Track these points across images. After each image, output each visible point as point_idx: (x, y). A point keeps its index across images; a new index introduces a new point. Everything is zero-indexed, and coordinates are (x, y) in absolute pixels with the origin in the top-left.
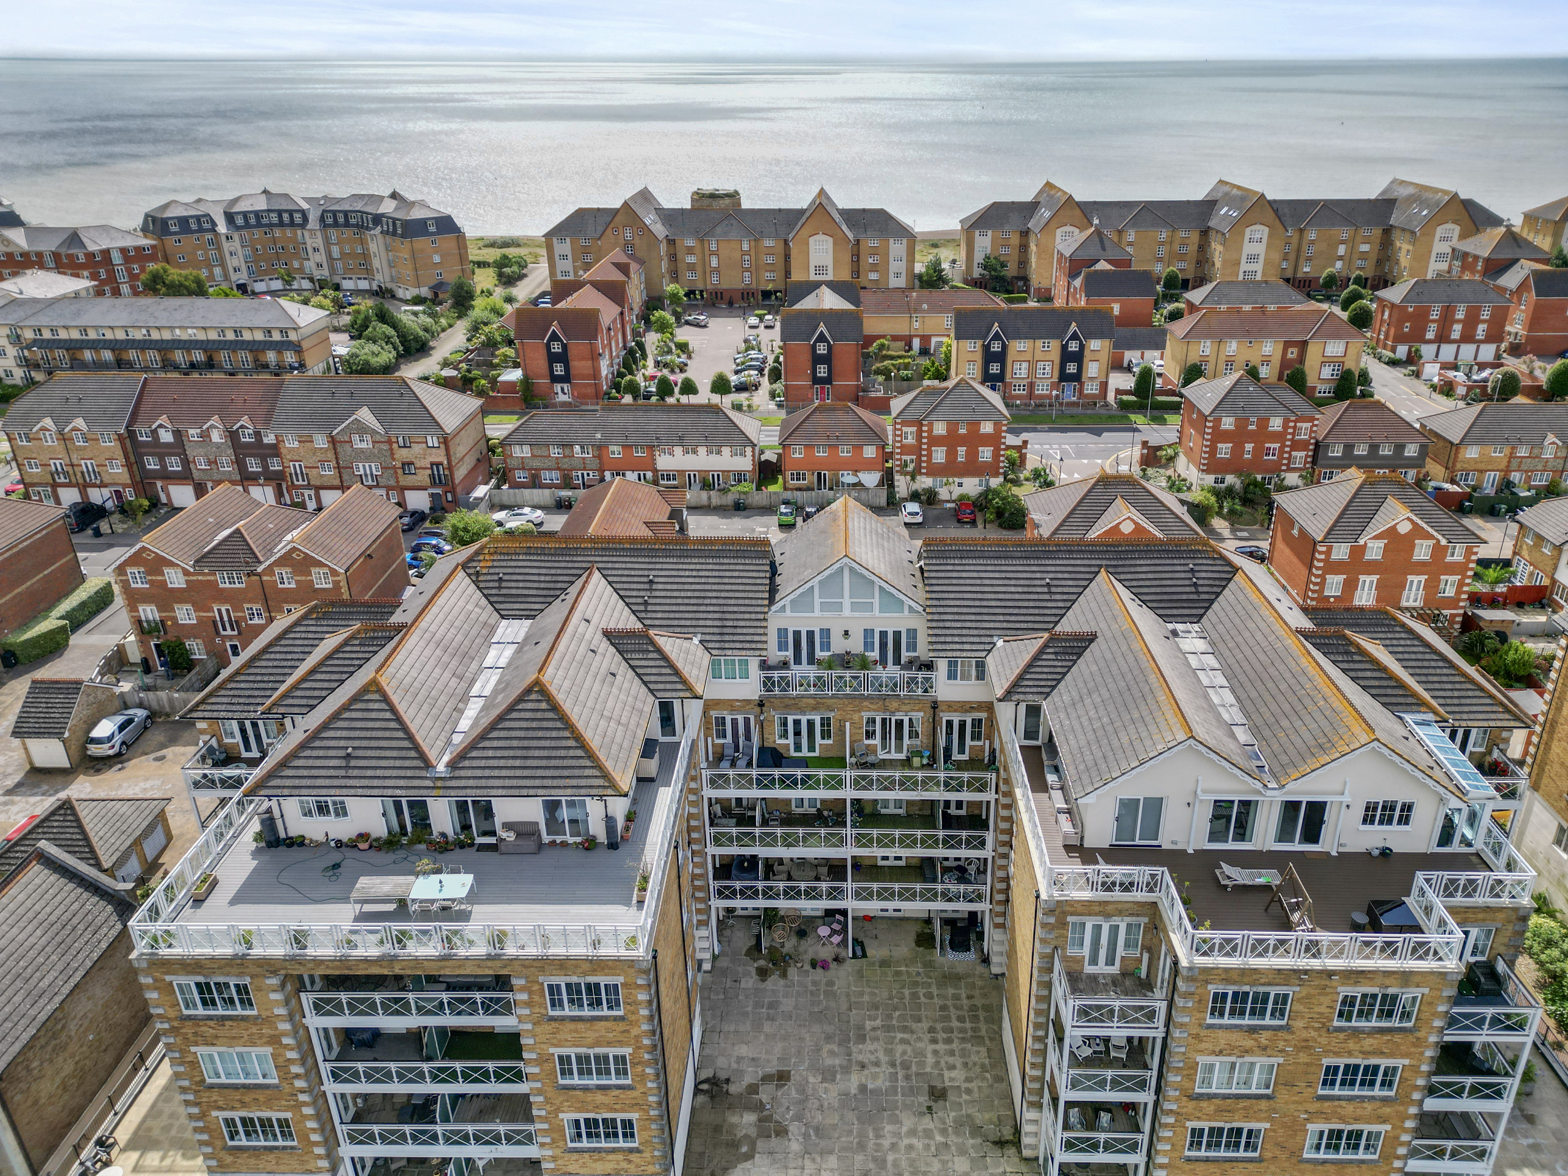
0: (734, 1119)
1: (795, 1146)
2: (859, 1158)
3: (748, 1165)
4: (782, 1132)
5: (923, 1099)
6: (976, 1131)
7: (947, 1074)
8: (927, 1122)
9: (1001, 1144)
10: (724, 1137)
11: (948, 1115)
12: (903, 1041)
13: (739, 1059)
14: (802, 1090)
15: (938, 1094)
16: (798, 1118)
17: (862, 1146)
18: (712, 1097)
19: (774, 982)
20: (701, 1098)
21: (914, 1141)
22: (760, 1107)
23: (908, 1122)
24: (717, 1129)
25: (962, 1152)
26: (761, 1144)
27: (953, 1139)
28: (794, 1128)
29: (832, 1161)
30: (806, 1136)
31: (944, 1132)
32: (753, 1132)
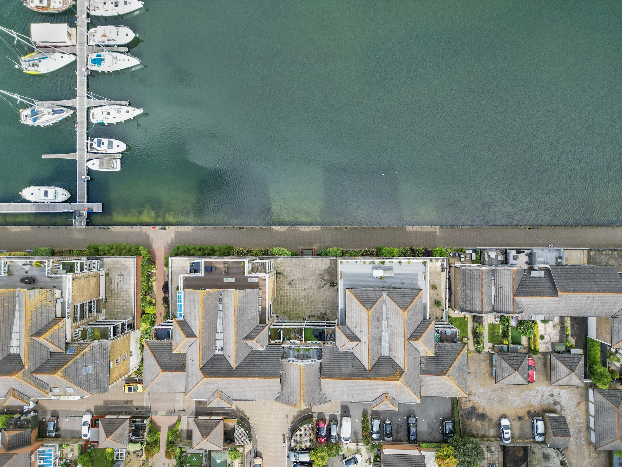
0: (329, 278)
1: (317, 272)
2: (306, 270)
3: (325, 269)
4: (320, 275)
5: (293, 282)
6: (284, 276)
7: (288, 288)
8: (293, 277)
9: (280, 273)
10: (330, 274)
11: (289, 279)
12: (296, 296)
13: (329, 291)
14: (316, 284)
15: (290, 284)
16: (317, 278)
17: (305, 272)
18: (333, 282)
19: (323, 311)
20: (335, 282)
21: (296, 273)
22: (324, 280)
23: (296, 278)
24: (332, 276)
25: (287, 271)
26: (323, 273)
27: (288, 274)
28: (317, 276)
29: (310, 269)
30: (315, 274)
31: (290, 276)
32: (325, 275)
